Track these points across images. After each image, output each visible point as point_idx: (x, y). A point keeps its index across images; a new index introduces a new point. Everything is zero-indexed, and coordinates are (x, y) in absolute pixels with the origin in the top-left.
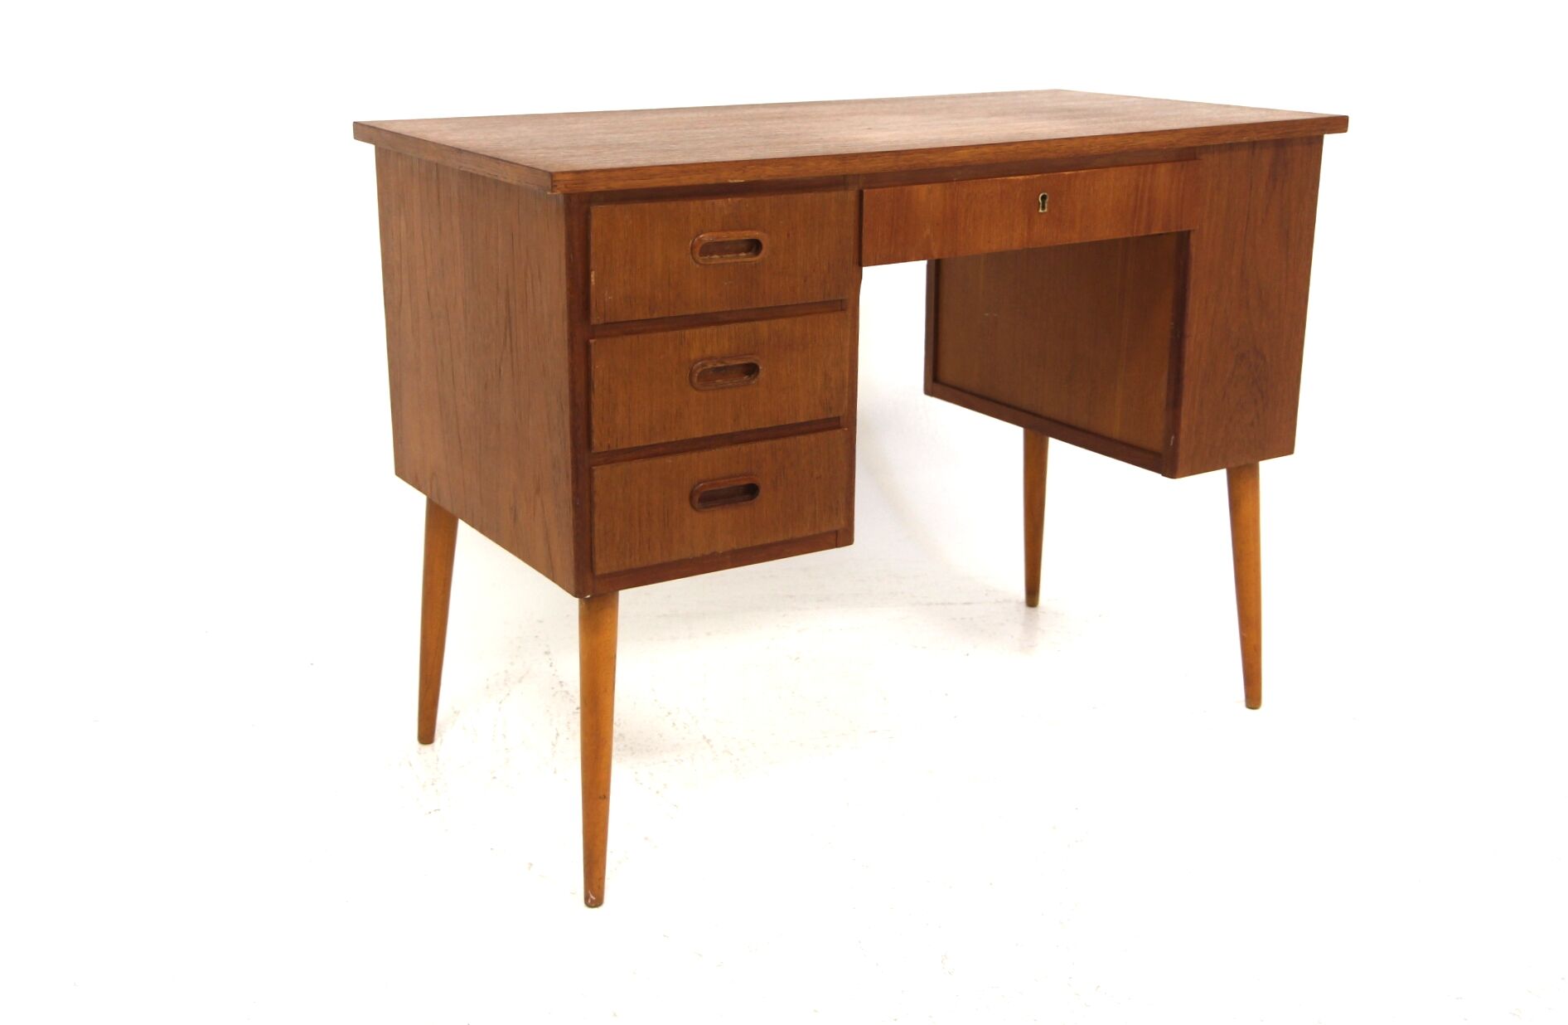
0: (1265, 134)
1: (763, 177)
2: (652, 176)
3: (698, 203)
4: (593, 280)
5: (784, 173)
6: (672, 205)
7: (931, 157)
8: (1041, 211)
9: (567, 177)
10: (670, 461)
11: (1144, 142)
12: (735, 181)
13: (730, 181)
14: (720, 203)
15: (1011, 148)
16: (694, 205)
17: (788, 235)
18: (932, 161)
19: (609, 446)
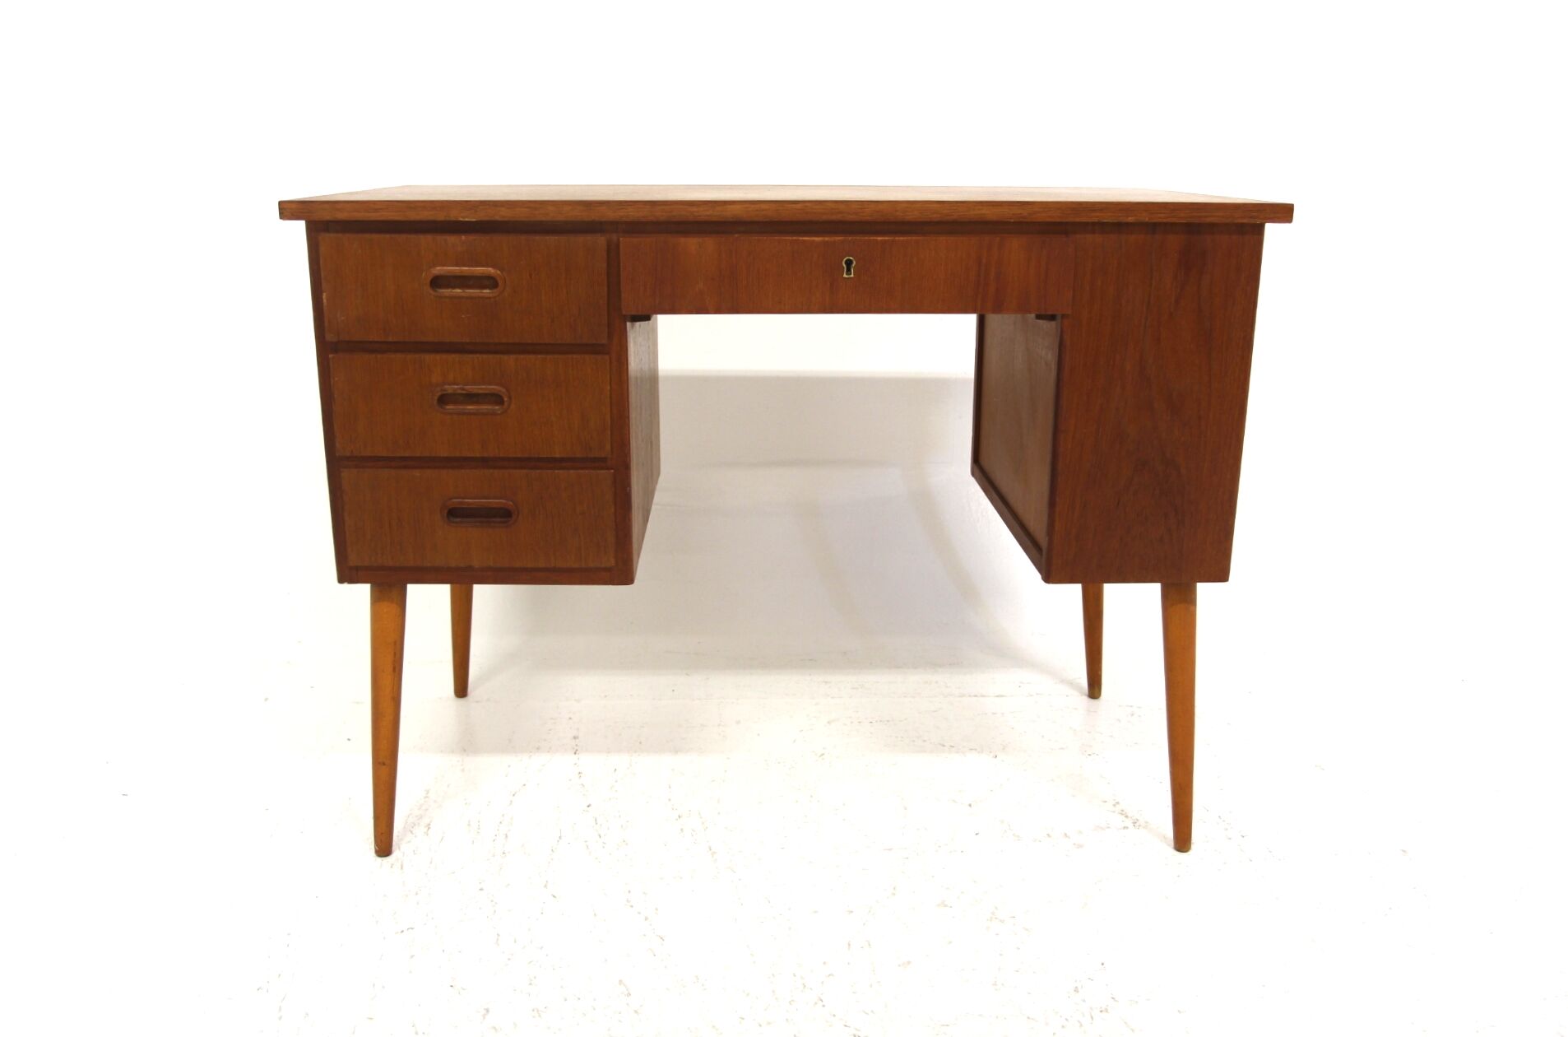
0: (1162, 215)
1: (497, 218)
2: (376, 210)
3: (429, 237)
4: (325, 301)
5: (522, 215)
6: (402, 238)
7: (694, 209)
8: (845, 276)
9: (294, 206)
10: (418, 474)
11: (983, 212)
12: (467, 220)
13: (461, 219)
14: (452, 239)
15: (799, 206)
16: (425, 240)
17: (531, 275)
18: (696, 214)
19: (352, 451)
